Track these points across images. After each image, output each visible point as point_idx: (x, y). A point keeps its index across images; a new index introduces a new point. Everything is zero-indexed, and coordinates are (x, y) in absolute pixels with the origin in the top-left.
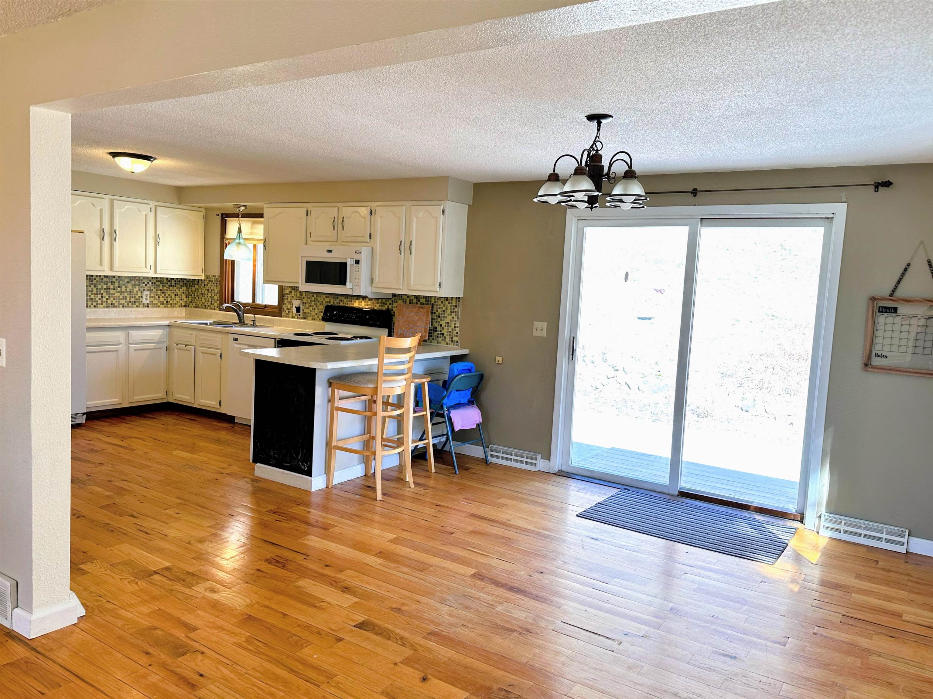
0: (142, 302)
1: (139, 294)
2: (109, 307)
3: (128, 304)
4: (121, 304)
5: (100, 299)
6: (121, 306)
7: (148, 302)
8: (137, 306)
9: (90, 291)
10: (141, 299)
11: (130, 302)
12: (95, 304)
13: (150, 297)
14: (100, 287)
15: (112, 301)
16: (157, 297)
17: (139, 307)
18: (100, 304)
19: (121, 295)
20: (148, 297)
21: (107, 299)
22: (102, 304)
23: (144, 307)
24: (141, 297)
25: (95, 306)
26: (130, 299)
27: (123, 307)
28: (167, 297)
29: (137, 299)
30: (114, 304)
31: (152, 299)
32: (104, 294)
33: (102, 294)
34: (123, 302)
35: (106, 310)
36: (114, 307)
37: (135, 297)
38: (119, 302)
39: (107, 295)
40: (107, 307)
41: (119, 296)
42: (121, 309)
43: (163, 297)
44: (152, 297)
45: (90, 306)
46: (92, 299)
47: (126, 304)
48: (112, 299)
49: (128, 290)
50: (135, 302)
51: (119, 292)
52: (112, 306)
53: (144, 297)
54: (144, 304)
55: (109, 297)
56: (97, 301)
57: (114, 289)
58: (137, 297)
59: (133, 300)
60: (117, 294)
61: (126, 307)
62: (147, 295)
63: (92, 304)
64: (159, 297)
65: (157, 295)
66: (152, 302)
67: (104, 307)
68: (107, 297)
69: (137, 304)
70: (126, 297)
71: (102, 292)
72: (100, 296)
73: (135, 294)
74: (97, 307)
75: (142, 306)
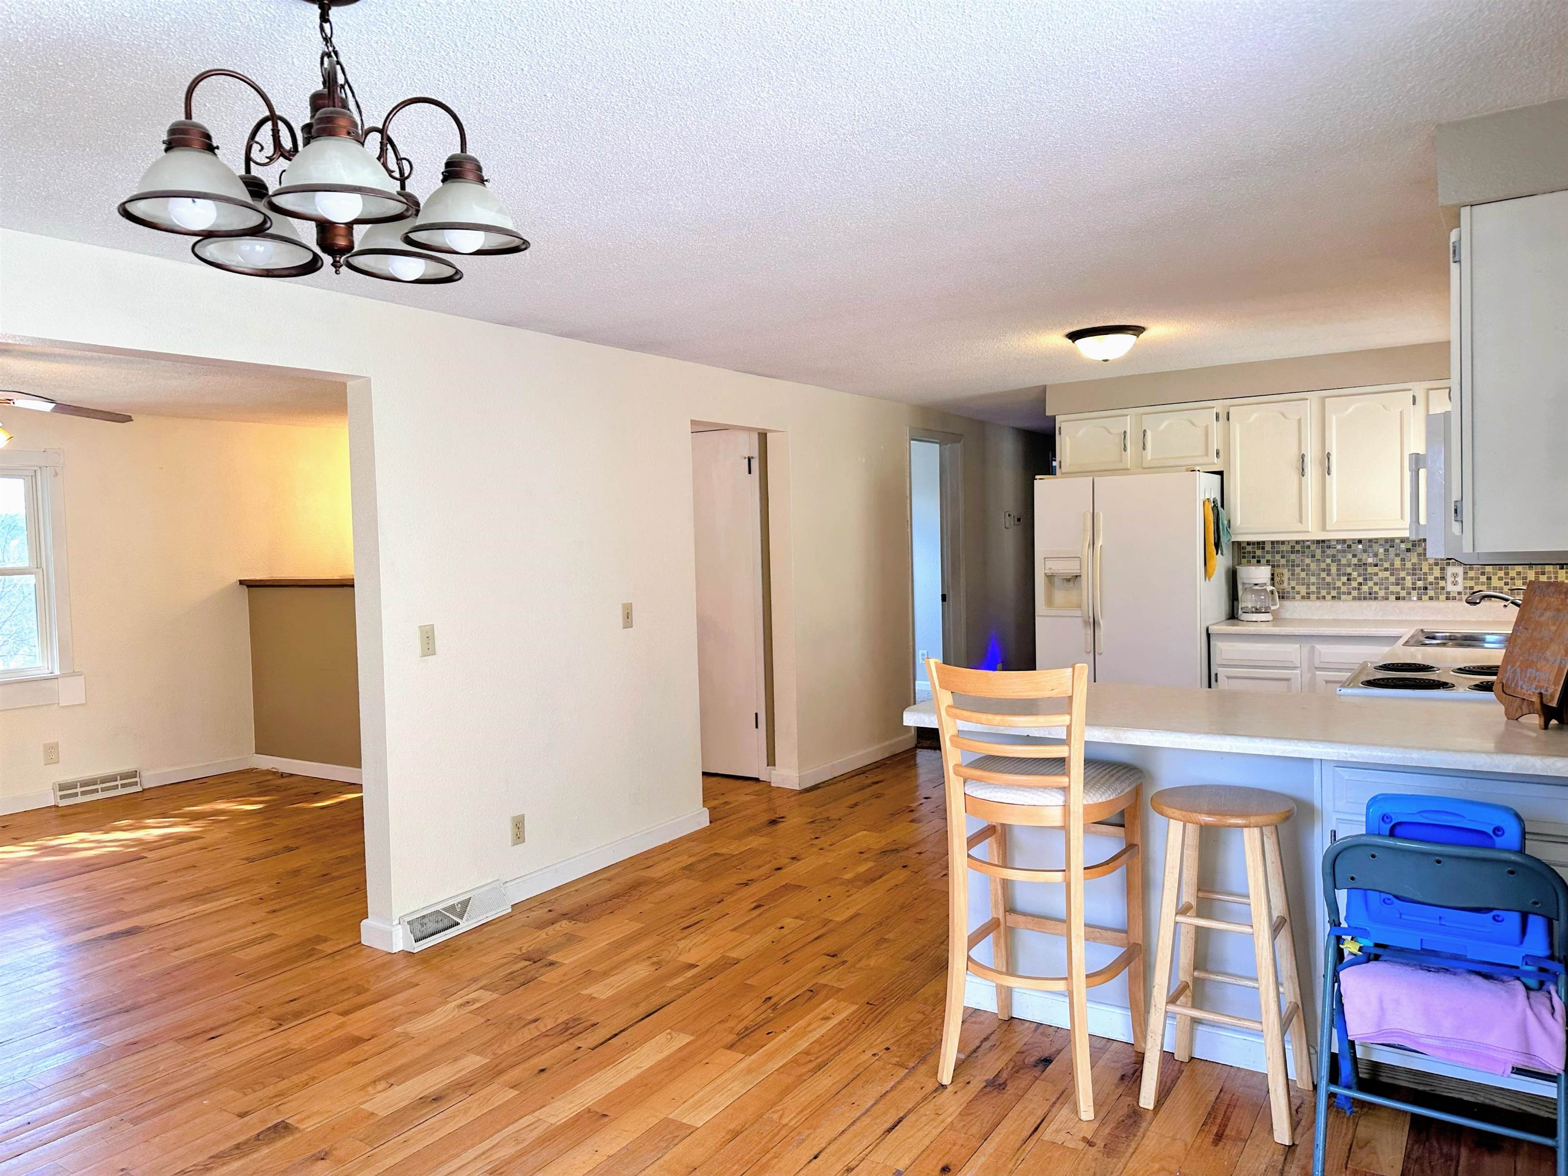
0: (1443, 588)
1: (1437, 572)
2: (1365, 598)
3: (1409, 593)
4: (1392, 593)
5: (1344, 584)
6: (1393, 597)
7: (1460, 588)
8: (1431, 598)
9: (1324, 570)
10: (1442, 584)
11: (1414, 589)
12: (1334, 593)
13: (1465, 579)
14: (1344, 561)
15: (1370, 588)
16: (1483, 579)
17: (1438, 598)
18: (1344, 593)
19: (1392, 574)
20: (1460, 579)
21: (1360, 584)
22: (1349, 593)
23: (1448, 598)
24: (1443, 578)
25: (1333, 597)
26: (1414, 584)
27: (1398, 598)
28: (1512, 579)
29: (1431, 583)
30: (1376, 593)
31: (1472, 583)
32: (1355, 574)
33: (1350, 574)
34: (1398, 588)
35: (1357, 604)
36: (1376, 598)
37: (1425, 579)
38: (1387, 589)
39: (1359, 575)
40: (1359, 599)
41: (1387, 579)
42: (1392, 603)
43: (1500, 579)
44: (1472, 579)
45: (1324, 597)
46: (1328, 584)
47: (1403, 594)
48: (1370, 583)
49: (1409, 565)
50: (1426, 588)
51: (1386, 569)
52: (1372, 596)
53: (1450, 579)
54: (1448, 593)
55: (1365, 579)
56: (1339, 588)
57: (1376, 565)
58: (1431, 579)
59: (1420, 584)
60: (1382, 574)
61: (1404, 598)
62: (1455, 575)
63: (1329, 593)
64: (1489, 579)
65: (1483, 574)
66: (1472, 588)
67: (1354, 598)
68: (1360, 580)
69: (1431, 593)
70: (1404, 579)
71: (1349, 570)
72: (1344, 579)
73: (1425, 574)
74: (1339, 598)
75: (1443, 597)
